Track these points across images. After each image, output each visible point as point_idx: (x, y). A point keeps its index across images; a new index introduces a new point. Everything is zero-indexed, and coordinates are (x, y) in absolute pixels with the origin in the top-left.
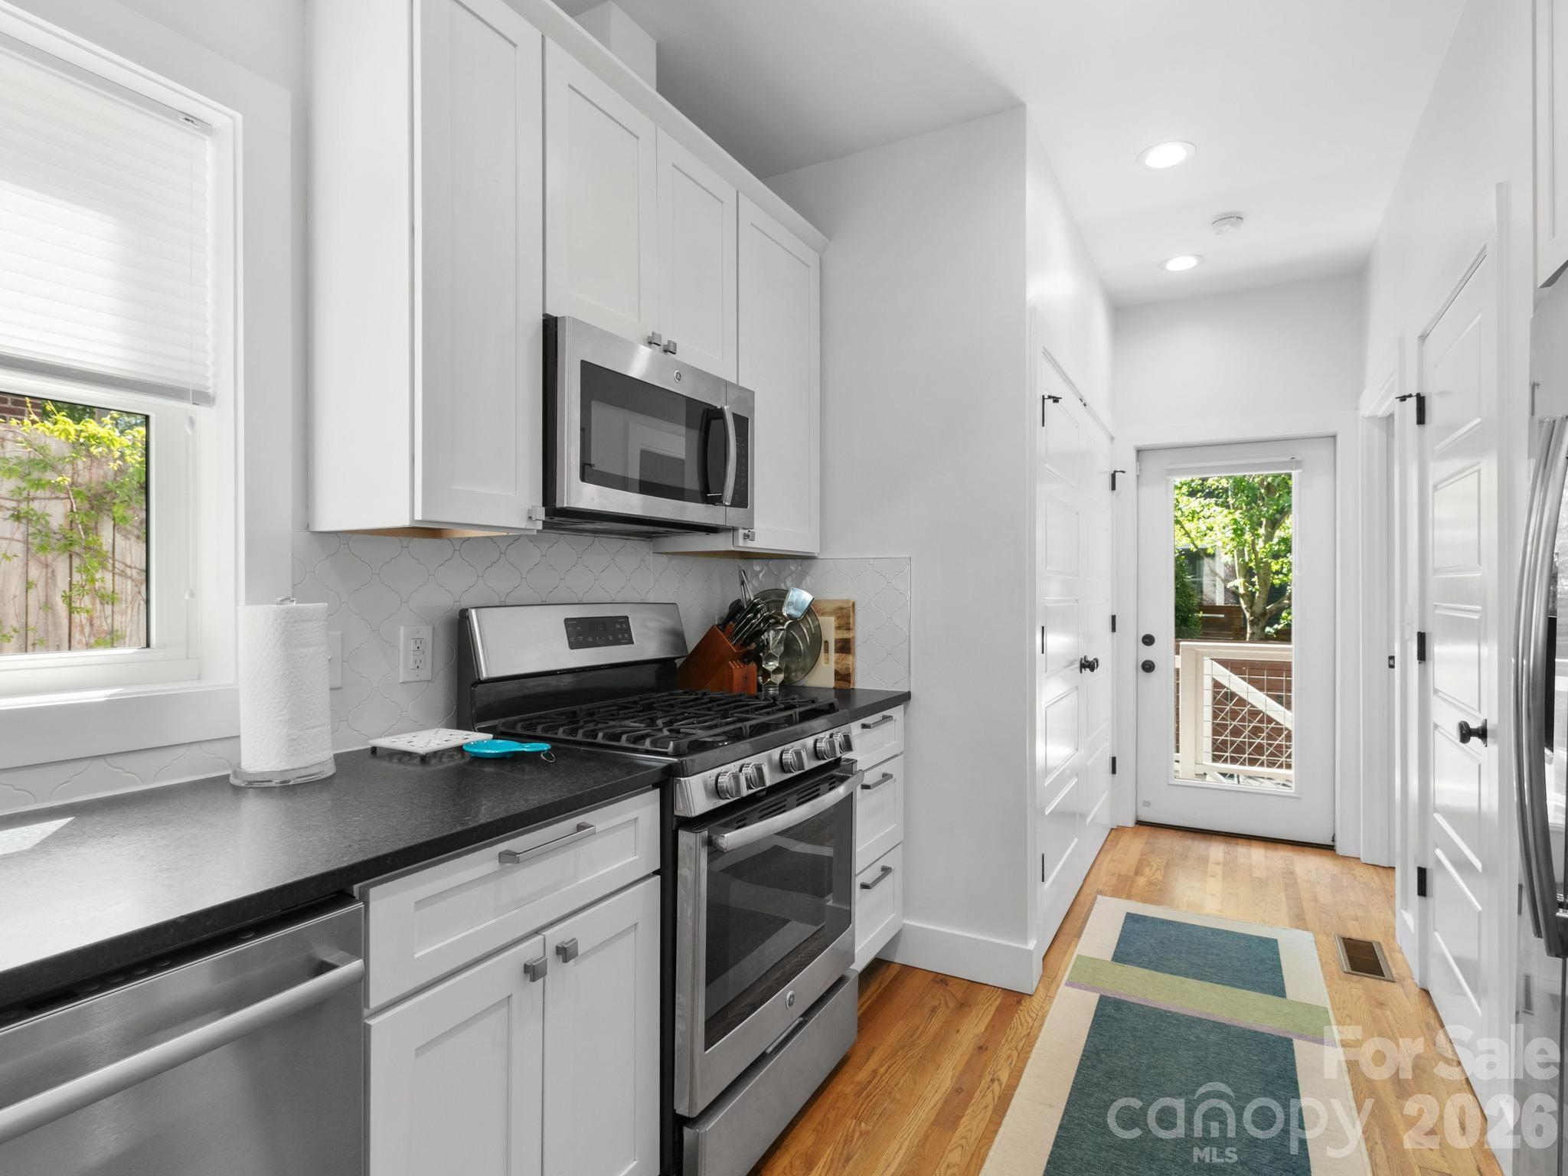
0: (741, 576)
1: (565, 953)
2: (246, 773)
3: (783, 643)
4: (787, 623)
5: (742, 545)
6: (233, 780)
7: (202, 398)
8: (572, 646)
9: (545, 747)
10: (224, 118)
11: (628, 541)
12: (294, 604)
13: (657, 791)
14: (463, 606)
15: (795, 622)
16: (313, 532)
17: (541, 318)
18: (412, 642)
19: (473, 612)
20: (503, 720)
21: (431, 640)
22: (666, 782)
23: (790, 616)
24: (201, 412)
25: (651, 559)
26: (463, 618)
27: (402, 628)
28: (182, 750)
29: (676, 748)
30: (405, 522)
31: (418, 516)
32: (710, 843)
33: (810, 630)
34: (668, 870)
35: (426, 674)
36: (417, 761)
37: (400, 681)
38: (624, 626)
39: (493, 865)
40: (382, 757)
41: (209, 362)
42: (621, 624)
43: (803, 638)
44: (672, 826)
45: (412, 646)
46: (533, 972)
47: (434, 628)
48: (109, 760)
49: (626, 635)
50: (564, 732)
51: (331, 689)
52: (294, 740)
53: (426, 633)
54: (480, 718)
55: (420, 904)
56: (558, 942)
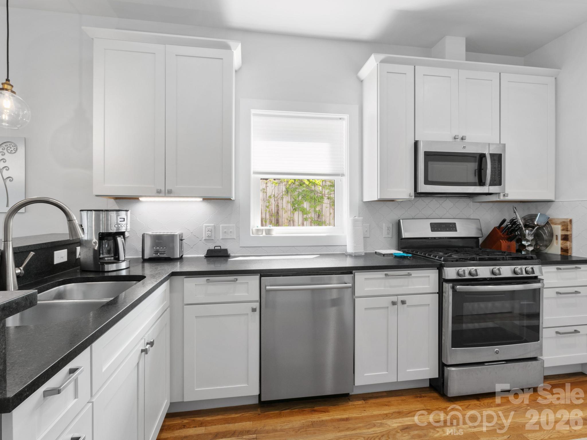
0: (514, 209)
1: (403, 302)
2: (348, 253)
3: (534, 234)
4: (536, 227)
5: (502, 198)
6: (345, 254)
7: (343, 175)
8: (432, 231)
9: (410, 255)
10: (346, 116)
11: (461, 199)
12: (356, 218)
13: (438, 270)
14: (399, 219)
15: (540, 228)
16: (363, 202)
17: (413, 142)
18: (387, 228)
19: (401, 220)
20: (407, 249)
21: (392, 227)
22: (440, 268)
23: (537, 225)
24: (343, 177)
25: (471, 204)
26: (399, 221)
27: (384, 224)
28: (338, 246)
29: (444, 259)
30: (376, 199)
31: (379, 198)
32: (453, 288)
33: (548, 231)
34: (441, 293)
35: (390, 236)
36: (383, 256)
37: (384, 237)
38: (454, 226)
39: (384, 276)
40: (378, 255)
41: (344, 167)
42: (452, 225)
43: (545, 233)
44: (442, 281)
45: (386, 228)
46: (394, 303)
47: (392, 224)
48: (327, 247)
49: (454, 229)
50: (419, 253)
51: (364, 237)
52: (355, 246)
53: (391, 226)
54: (402, 248)
55: (366, 279)
56: (402, 299)
